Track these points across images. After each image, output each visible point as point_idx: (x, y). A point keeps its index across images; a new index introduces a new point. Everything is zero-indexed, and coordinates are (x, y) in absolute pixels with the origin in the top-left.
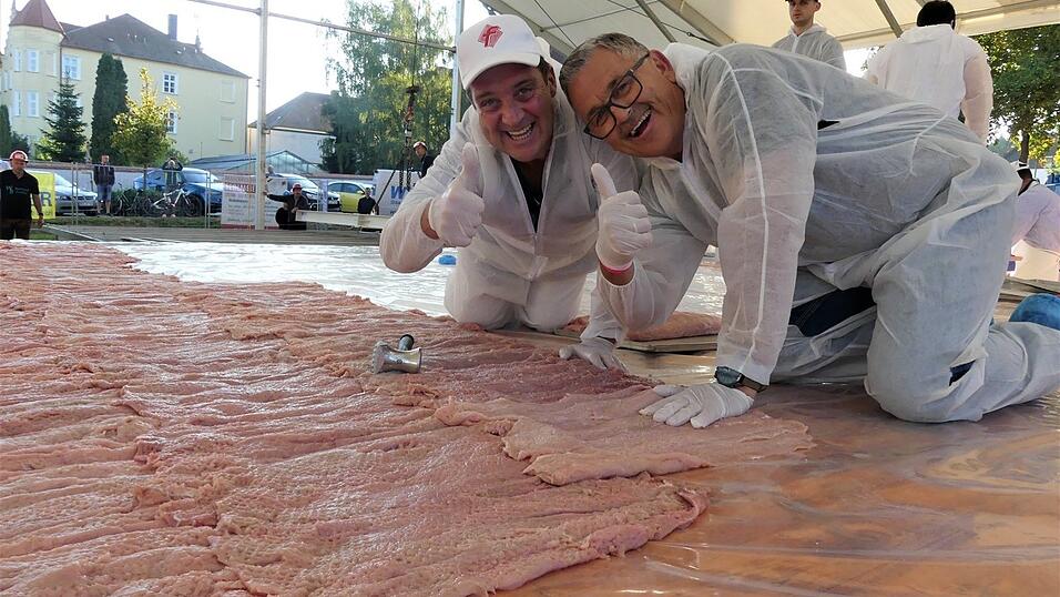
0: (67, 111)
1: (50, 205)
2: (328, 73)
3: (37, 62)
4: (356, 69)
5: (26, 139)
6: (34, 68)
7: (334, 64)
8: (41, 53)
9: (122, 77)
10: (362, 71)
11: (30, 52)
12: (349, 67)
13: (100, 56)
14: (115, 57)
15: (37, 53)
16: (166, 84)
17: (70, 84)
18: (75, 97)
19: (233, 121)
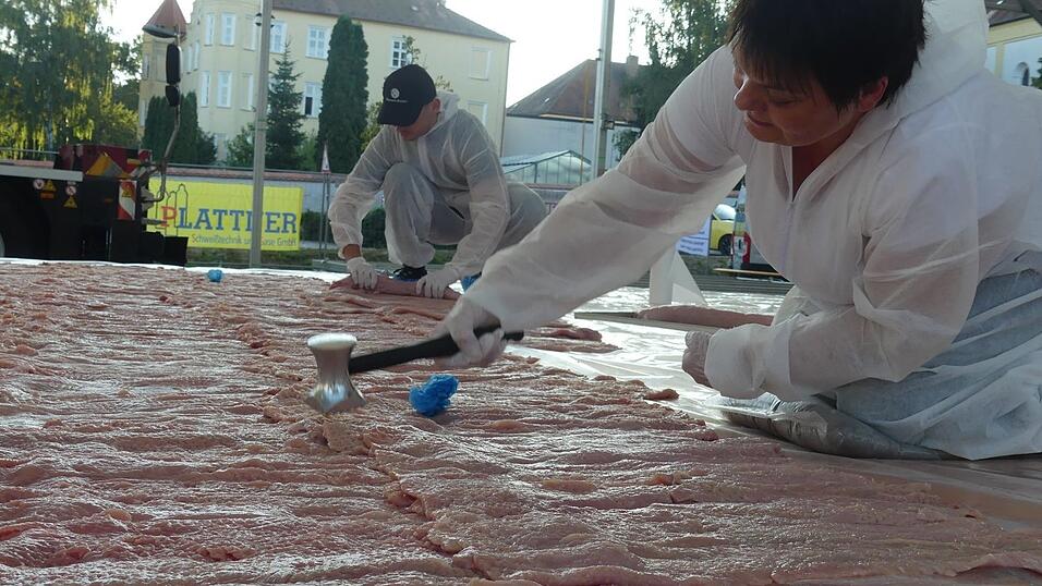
0: (281, 100)
1: (294, 231)
2: (632, 30)
3: (233, 32)
4: (677, 23)
5: (212, 138)
6: (228, 39)
7: (642, 17)
8: (239, 19)
9: (362, 49)
10: (686, 25)
11: (224, 18)
12: (667, 21)
13: (333, 22)
14: (354, 22)
15: (234, 18)
16: (396, 54)
17: (289, 60)
18: (293, 79)
19: (486, 106)
